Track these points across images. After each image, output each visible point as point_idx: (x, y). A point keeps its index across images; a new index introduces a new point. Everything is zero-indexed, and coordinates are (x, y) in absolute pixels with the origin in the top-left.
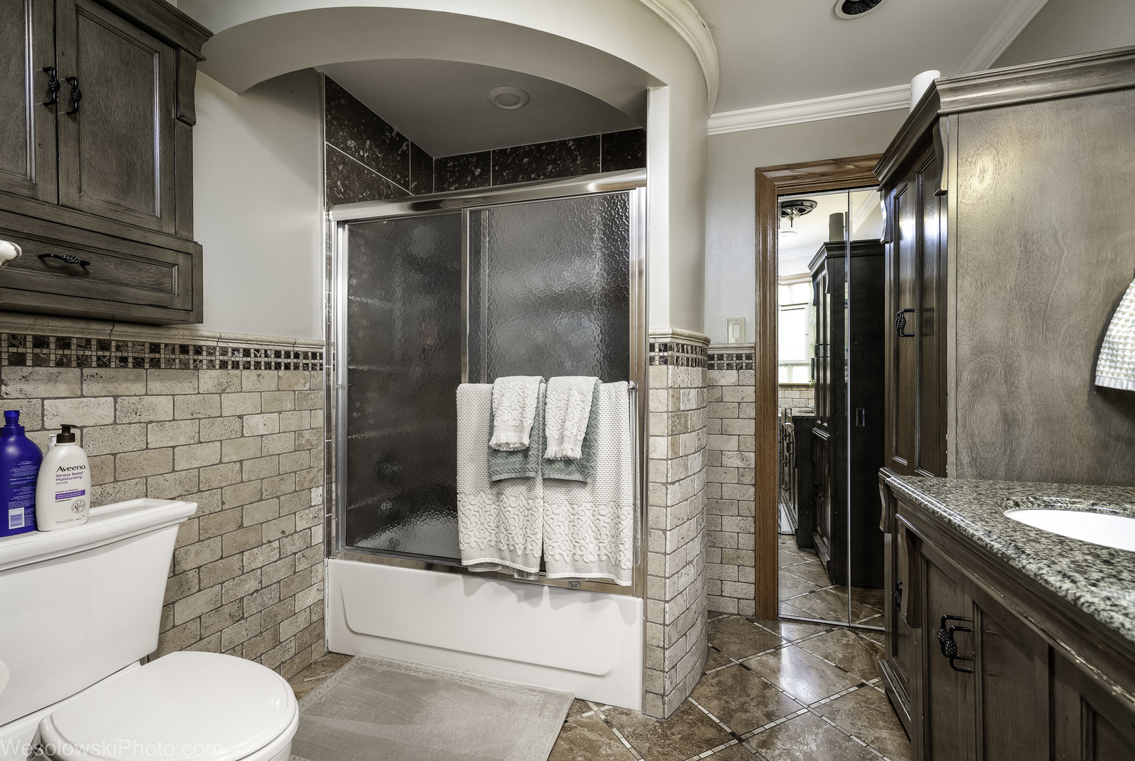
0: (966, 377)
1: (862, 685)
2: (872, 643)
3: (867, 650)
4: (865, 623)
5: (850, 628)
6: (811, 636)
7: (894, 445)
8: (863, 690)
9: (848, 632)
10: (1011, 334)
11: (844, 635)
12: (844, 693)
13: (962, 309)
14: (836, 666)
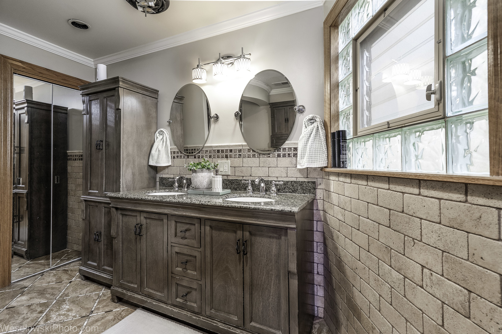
0: (125, 163)
1: (70, 282)
2: (64, 269)
3: (64, 272)
4: (56, 265)
5: (51, 270)
6: (36, 281)
7: (89, 187)
8: (72, 283)
9: (51, 271)
10: (134, 151)
11: (50, 273)
12: (66, 288)
13: (124, 144)
14: (56, 283)
